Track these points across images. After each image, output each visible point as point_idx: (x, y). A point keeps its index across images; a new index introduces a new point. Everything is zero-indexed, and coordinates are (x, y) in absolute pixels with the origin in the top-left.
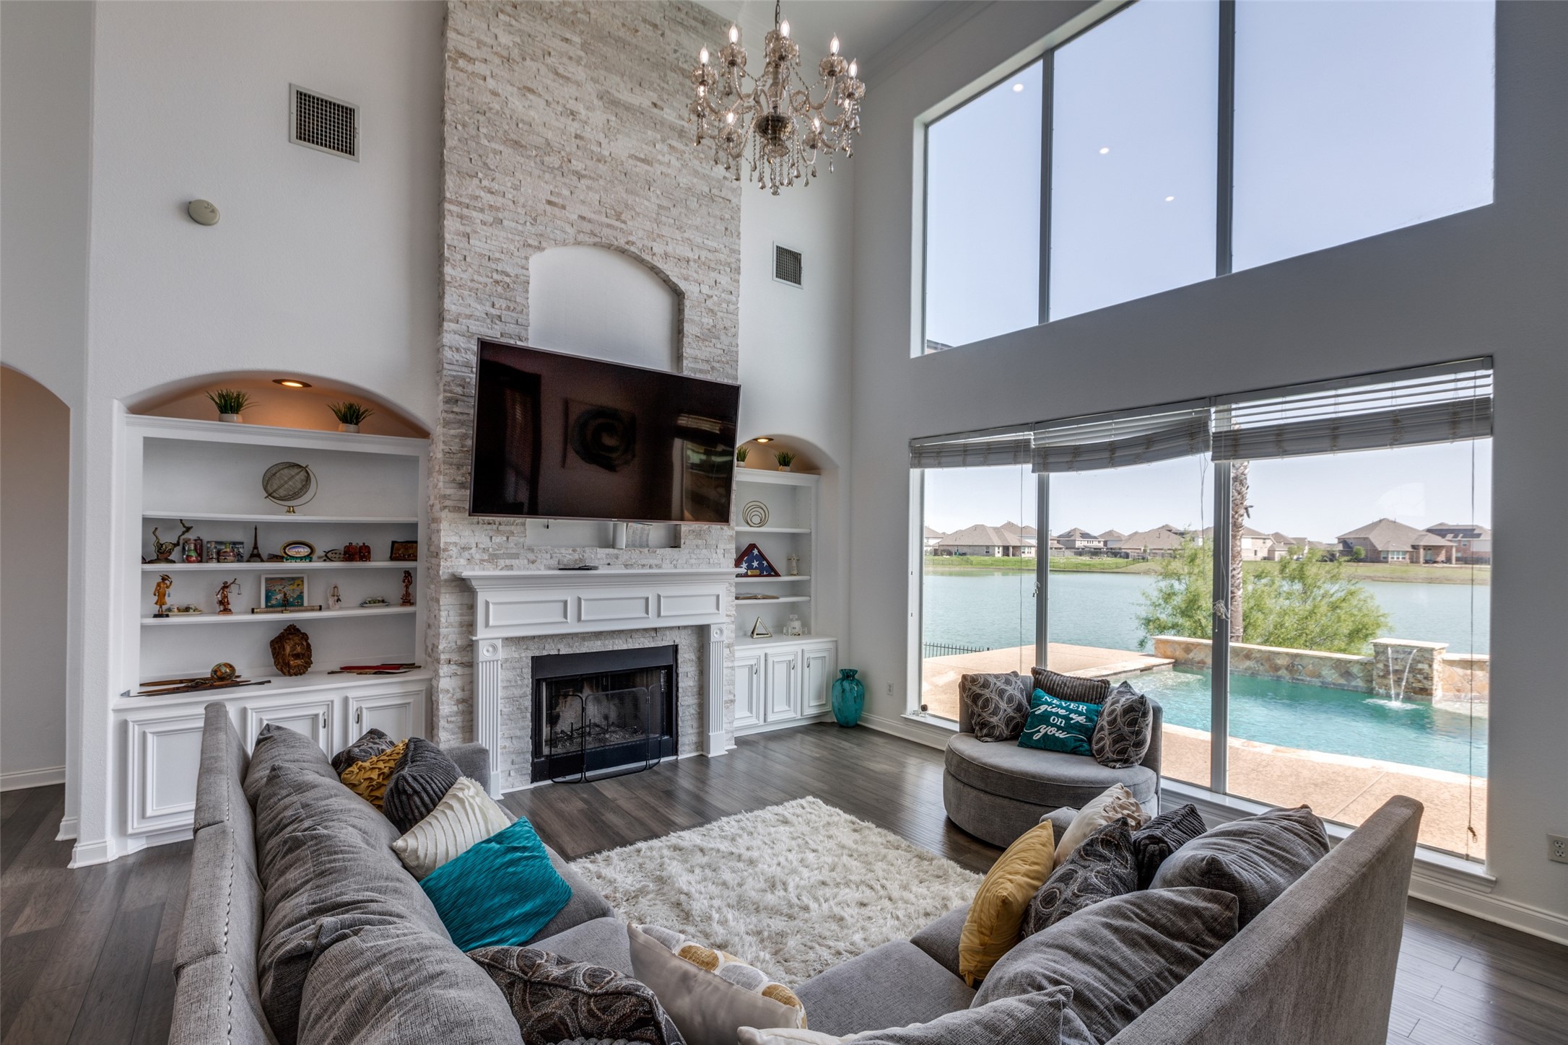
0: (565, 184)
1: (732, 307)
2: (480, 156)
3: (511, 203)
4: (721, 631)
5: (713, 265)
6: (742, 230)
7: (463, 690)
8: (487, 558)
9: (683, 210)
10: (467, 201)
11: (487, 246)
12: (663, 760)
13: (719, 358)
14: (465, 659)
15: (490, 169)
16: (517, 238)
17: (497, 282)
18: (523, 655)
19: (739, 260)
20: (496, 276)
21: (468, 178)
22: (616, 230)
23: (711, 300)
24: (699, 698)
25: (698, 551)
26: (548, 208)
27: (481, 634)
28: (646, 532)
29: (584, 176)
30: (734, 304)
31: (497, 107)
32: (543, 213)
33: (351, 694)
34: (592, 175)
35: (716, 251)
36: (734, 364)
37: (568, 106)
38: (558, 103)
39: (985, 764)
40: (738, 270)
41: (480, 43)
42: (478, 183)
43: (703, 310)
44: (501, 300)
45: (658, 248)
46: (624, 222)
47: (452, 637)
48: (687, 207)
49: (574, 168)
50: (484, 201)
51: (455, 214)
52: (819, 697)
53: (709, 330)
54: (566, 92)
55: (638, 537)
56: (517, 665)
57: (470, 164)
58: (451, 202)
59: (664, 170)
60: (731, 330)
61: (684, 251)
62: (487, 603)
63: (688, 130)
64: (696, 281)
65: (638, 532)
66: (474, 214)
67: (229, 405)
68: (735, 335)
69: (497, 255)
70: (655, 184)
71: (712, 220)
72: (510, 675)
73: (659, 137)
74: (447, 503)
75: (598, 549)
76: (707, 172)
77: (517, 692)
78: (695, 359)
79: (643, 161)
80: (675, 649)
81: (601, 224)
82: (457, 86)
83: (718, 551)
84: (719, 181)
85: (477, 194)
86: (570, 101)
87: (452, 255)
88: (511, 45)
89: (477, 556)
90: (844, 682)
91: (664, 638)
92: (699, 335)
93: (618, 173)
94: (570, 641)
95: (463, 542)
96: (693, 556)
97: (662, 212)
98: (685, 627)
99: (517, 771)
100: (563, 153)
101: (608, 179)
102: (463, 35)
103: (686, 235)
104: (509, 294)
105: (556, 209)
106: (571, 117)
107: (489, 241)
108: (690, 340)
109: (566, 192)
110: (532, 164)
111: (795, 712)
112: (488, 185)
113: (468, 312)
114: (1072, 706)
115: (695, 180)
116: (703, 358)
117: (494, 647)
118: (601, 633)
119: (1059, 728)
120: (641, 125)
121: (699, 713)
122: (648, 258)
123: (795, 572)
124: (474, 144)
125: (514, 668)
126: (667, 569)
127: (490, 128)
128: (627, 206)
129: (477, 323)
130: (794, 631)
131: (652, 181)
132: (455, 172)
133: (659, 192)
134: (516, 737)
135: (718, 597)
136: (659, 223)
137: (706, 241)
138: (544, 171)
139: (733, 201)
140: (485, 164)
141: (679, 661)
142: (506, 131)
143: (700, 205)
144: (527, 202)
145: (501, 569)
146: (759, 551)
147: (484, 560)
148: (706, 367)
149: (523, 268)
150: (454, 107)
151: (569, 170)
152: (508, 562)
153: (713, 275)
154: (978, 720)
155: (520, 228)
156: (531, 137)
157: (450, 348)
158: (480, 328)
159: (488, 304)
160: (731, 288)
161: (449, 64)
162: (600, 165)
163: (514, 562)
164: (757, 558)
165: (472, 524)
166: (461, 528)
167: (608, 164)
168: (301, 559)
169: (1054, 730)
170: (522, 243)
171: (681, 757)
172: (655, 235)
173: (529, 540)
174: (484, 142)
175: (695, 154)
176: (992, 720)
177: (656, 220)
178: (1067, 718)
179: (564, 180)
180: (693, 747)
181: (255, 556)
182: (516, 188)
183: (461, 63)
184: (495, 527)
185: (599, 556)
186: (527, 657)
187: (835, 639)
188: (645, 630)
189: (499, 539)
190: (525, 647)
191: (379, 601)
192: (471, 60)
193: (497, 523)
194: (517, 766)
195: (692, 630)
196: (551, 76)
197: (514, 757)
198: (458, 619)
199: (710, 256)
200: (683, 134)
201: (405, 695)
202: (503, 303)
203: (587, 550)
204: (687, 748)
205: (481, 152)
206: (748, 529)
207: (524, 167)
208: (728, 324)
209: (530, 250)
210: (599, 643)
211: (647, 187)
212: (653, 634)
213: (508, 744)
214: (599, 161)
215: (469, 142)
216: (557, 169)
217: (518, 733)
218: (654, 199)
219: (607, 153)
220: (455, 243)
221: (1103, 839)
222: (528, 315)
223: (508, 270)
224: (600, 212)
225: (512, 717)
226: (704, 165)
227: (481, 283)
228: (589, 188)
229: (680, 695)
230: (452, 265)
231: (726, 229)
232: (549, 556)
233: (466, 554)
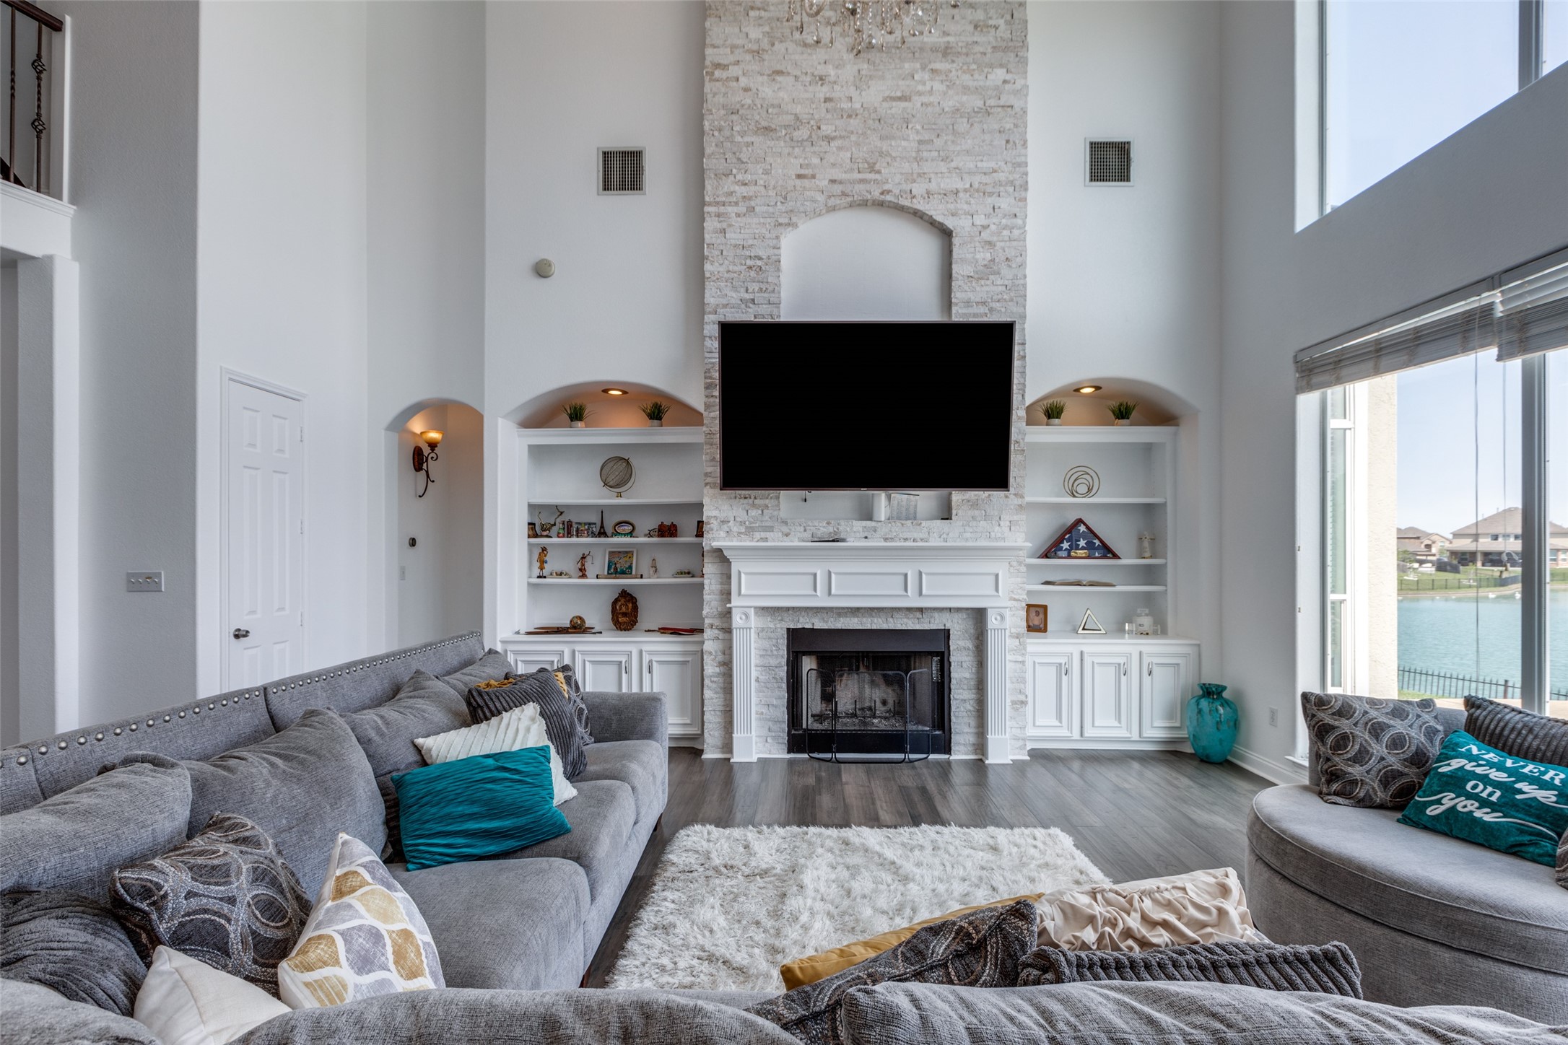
0: (815, 152)
1: (1016, 232)
2: (734, 153)
3: (762, 189)
4: (1002, 617)
5: (989, 189)
6: (1029, 136)
7: (724, 654)
8: (744, 530)
9: (950, 137)
10: (724, 199)
11: (741, 236)
12: (932, 756)
13: (1000, 296)
14: (725, 625)
15: (743, 163)
16: (769, 220)
17: (750, 268)
18: (778, 626)
19: (1026, 174)
20: (749, 262)
21: (724, 177)
22: (870, 183)
23: (988, 231)
24: (977, 693)
25: (974, 523)
26: (798, 182)
27: (735, 602)
28: (913, 503)
29: (834, 138)
30: (1020, 228)
31: (749, 101)
32: (793, 188)
33: (645, 648)
34: (843, 134)
35: (994, 171)
36: (1020, 300)
37: (816, 73)
38: (806, 74)
39: (1284, 832)
40: (1025, 187)
41: (733, 48)
42: (733, 179)
43: (977, 244)
44: (754, 284)
45: (918, 189)
46: (879, 172)
47: (714, 604)
48: (954, 132)
49: (824, 133)
50: (738, 195)
51: (713, 215)
52: (1170, 716)
53: (985, 265)
54: (814, 61)
55: (904, 509)
56: (772, 635)
57: (725, 165)
58: (710, 204)
59: (925, 99)
60: (1016, 261)
61: (955, 183)
62: (740, 573)
63: (954, 45)
64: (966, 213)
65: (904, 503)
66: (729, 209)
67: (577, 415)
68: (1022, 266)
69: (750, 242)
70: (914, 120)
71: (987, 137)
72: (766, 644)
73: (918, 65)
74: (709, 480)
75: (854, 522)
76: (981, 83)
77: (773, 662)
78: (968, 303)
79: (899, 99)
80: (946, 634)
81: (853, 182)
82: (714, 97)
83: (1002, 523)
84: (997, 88)
85: (732, 190)
86: (819, 67)
87: (711, 253)
88: (761, 37)
89: (735, 529)
90: (1203, 700)
91: (932, 620)
92: (972, 274)
93: (871, 122)
94: (824, 615)
95: (722, 516)
96: (967, 528)
97: (923, 147)
98: (959, 610)
99: (774, 738)
100: (812, 122)
101: (860, 132)
102: (718, 47)
103: (953, 164)
104: (761, 277)
105: (806, 181)
106: (820, 83)
107: (742, 231)
108: (960, 283)
109: (816, 161)
110: (782, 143)
111: (1129, 729)
112: (741, 178)
113: (724, 301)
114: (1530, 768)
115: (965, 98)
116: (977, 300)
117: (747, 616)
118: (858, 609)
119: (1484, 803)
120: (897, 61)
121: (978, 711)
122: (905, 202)
123: (1147, 554)
124: (729, 144)
125: (770, 638)
126: (935, 542)
127: (743, 124)
128: (881, 154)
129: (733, 310)
130: (1141, 629)
131: (910, 116)
132: (713, 176)
133: (918, 127)
134: (773, 705)
135: (997, 576)
136: (918, 160)
137: (979, 164)
138: (793, 147)
139: (1015, 106)
140: (739, 159)
141: (951, 648)
142: (757, 121)
143: (972, 125)
144: (777, 182)
145: (758, 541)
146: (1088, 527)
147: (741, 533)
148: (982, 309)
149: (774, 248)
150: (711, 117)
151: (818, 137)
152: (763, 535)
153: (989, 200)
154: (1325, 767)
155: (771, 209)
156: (780, 118)
157: (710, 337)
158: (736, 315)
159: (743, 290)
160: (1016, 210)
161: (707, 79)
162: (852, 121)
163: (768, 535)
164: (1084, 536)
165: (731, 498)
166: (720, 502)
167: (859, 117)
168: (625, 535)
169: (1471, 806)
170: (773, 224)
171: (953, 757)
172: (915, 176)
173: (783, 514)
174: (738, 139)
175: (965, 67)
176: (1350, 770)
177: (916, 158)
178: (1507, 789)
179: (814, 149)
180: (970, 748)
181: (602, 533)
182: (767, 172)
183: (717, 73)
184: (751, 501)
185: (855, 529)
186: (782, 628)
187: (1198, 642)
188: (909, 609)
189: (754, 513)
190: (780, 618)
191: (685, 573)
192: (724, 67)
193: (753, 497)
194: (773, 734)
195: (968, 614)
196: (799, 49)
197: (770, 723)
198: (719, 587)
199: (985, 179)
200: (949, 51)
201: (685, 653)
202: (756, 286)
203: (842, 522)
204: (962, 748)
205: (735, 149)
206: (1070, 500)
207: (774, 150)
208: (1011, 253)
209: (781, 229)
210: (856, 620)
211: (905, 126)
212: (918, 615)
213: (765, 710)
214: (850, 116)
215: (725, 144)
216: (807, 140)
217: (775, 702)
218: (914, 137)
219: (858, 106)
220: (714, 241)
221: (961, 928)
222: (780, 293)
223: (761, 253)
224: (852, 170)
225: (769, 685)
226: (976, 76)
227: (735, 272)
228: (840, 149)
229: (952, 687)
230: (711, 261)
231: (1008, 142)
232: (802, 529)
233: (725, 527)
